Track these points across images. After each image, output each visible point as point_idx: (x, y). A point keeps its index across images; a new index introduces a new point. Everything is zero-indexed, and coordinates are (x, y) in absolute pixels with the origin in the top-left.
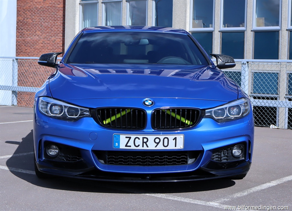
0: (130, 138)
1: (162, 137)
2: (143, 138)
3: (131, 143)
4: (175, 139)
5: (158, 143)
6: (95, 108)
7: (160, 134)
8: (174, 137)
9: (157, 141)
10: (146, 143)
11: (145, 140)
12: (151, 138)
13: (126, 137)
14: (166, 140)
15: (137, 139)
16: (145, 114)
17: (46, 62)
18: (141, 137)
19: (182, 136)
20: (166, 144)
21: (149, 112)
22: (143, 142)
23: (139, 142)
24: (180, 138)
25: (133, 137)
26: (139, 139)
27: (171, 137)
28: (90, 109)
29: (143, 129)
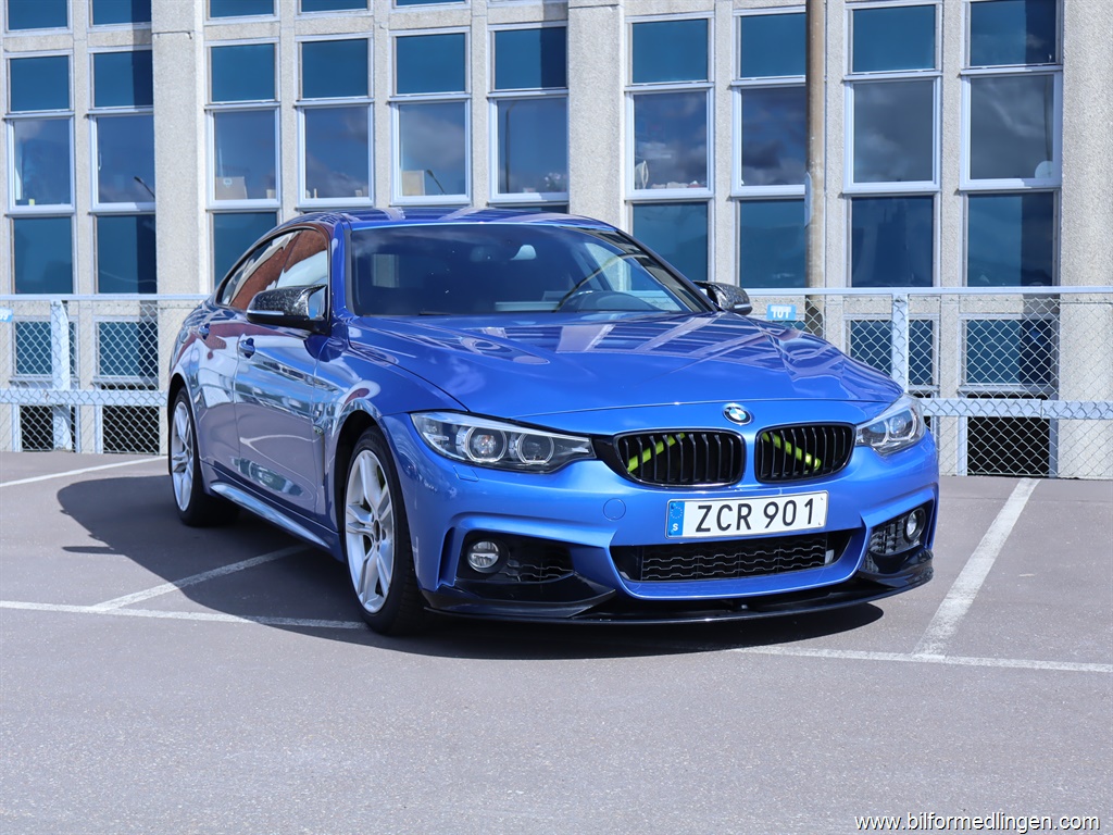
0: (709, 508)
1: (781, 502)
2: (740, 506)
3: (711, 522)
4: (810, 503)
5: (772, 518)
6: (613, 434)
7: (778, 492)
8: (806, 498)
9: (771, 510)
10: (745, 518)
11: (744, 511)
12: (758, 504)
13: (700, 507)
14: (790, 507)
15: (725, 510)
16: (740, 445)
17: (282, 314)
18: (734, 504)
19: (824, 496)
20: (789, 520)
21: (750, 438)
22: (740, 517)
23: (729, 518)
24: (821, 500)
25: (716, 505)
26: (730, 509)
27: (801, 500)
28: (593, 437)
29: (736, 483)
